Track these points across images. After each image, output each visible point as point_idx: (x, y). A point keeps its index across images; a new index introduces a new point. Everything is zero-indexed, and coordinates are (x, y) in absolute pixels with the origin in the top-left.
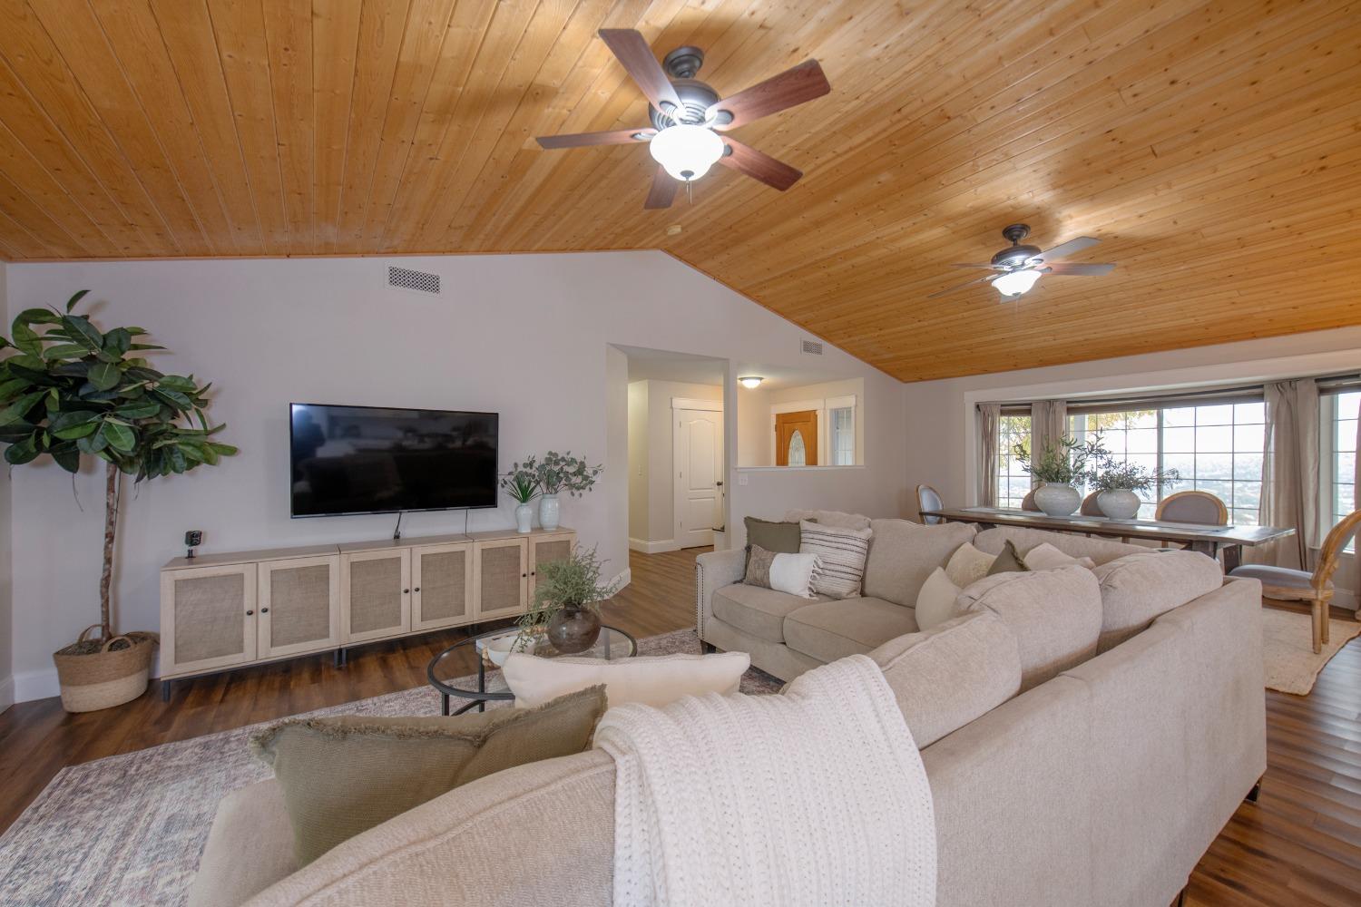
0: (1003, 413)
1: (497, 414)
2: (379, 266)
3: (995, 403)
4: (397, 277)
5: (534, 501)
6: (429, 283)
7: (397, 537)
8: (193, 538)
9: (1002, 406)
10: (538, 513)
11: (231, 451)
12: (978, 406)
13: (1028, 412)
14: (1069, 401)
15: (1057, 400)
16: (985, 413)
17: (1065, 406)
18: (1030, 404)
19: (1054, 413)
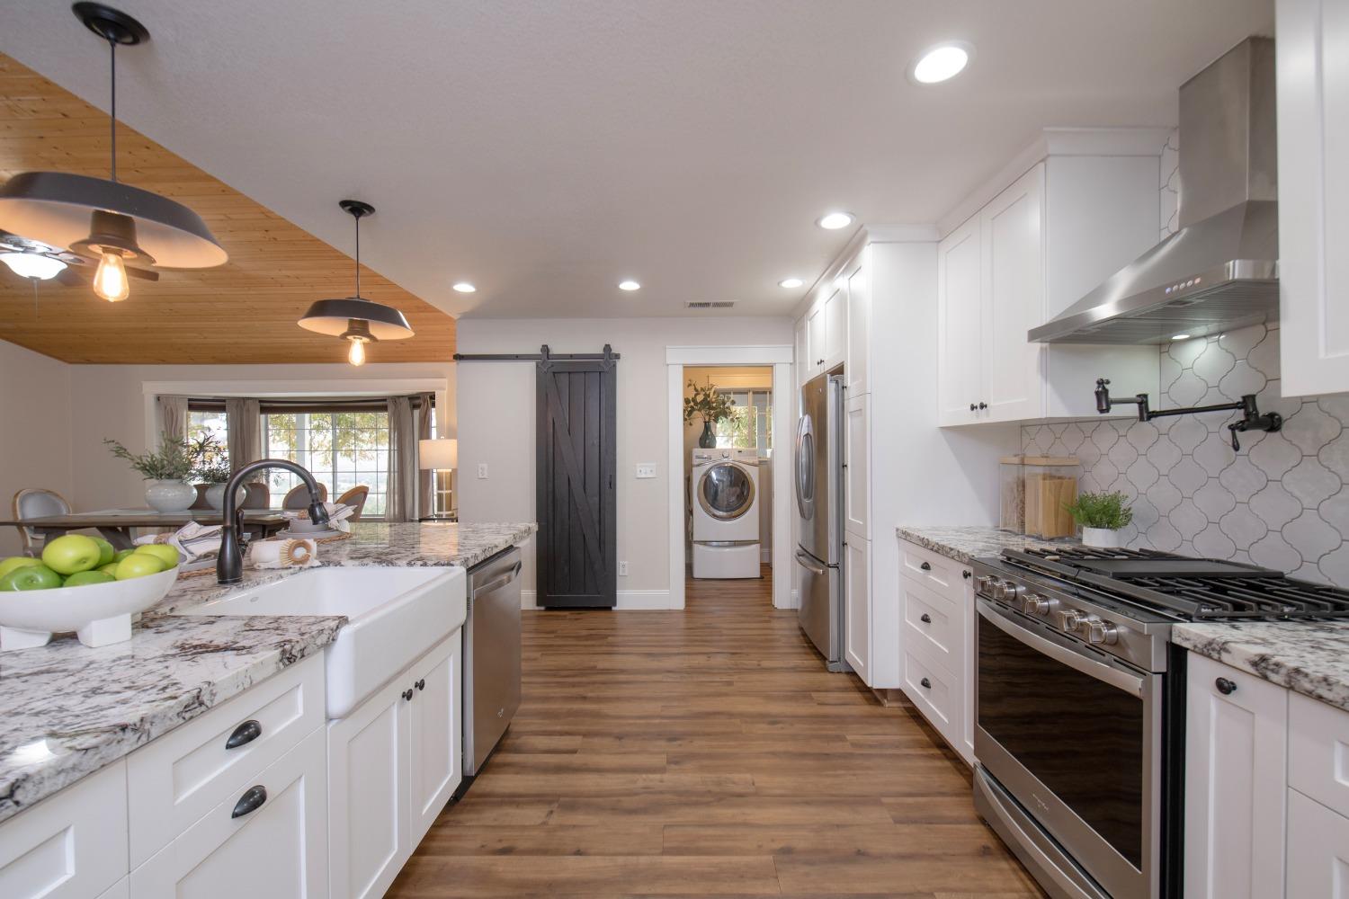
0: (192, 408)
3: (180, 397)
9: (189, 400)
12: (158, 399)
13: (222, 409)
14: (261, 401)
15: (249, 398)
16: (168, 407)
17: (258, 406)
18: (224, 401)
19: (248, 410)
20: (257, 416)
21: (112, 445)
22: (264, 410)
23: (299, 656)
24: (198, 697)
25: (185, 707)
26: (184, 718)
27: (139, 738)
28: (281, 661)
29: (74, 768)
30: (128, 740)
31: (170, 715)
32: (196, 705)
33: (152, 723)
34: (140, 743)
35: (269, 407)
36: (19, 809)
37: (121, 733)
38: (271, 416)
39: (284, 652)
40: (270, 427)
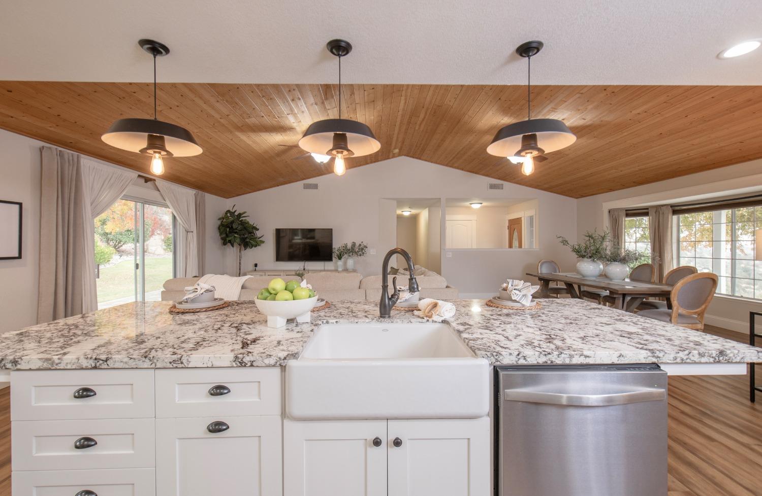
0: (627, 215)
1: (332, 229)
2: (300, 184)
3: (621, 209)
4: (307, 187)
5: (343, 259)
6: (315, 186)
7: (304, 269)
8: (256, 265)
9: (626, 210)
10: (345, 263)
11: (263, 242)
12: (609, 212)
13: (646, 214)
14: (672, 206)
15: (663, 206)
16: (614, 217)
17: (670, 210)
18: (647, 209)
19: (663, 213)
20: (670, 217)
21: (561, 239)
22: (675, 212)
23: (249, 364)
24: (180, 359)
25: (174, 361)
26: (173, 366)
27: (151, 364)
28: (234, 361)
29: (126, 363)
30: (147, 362)
31: (166, 361)
32: (179, 362)
33: (157, 361)
34: (151, 367)
35: (677, 210)
36: (108, 367)
37: (144, 358)
38: (682, 216)
39: (236, 357)
40: (681, 224)
